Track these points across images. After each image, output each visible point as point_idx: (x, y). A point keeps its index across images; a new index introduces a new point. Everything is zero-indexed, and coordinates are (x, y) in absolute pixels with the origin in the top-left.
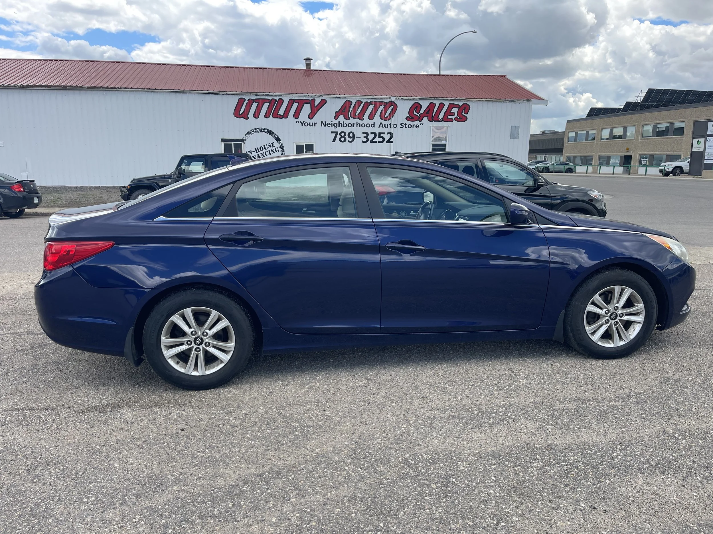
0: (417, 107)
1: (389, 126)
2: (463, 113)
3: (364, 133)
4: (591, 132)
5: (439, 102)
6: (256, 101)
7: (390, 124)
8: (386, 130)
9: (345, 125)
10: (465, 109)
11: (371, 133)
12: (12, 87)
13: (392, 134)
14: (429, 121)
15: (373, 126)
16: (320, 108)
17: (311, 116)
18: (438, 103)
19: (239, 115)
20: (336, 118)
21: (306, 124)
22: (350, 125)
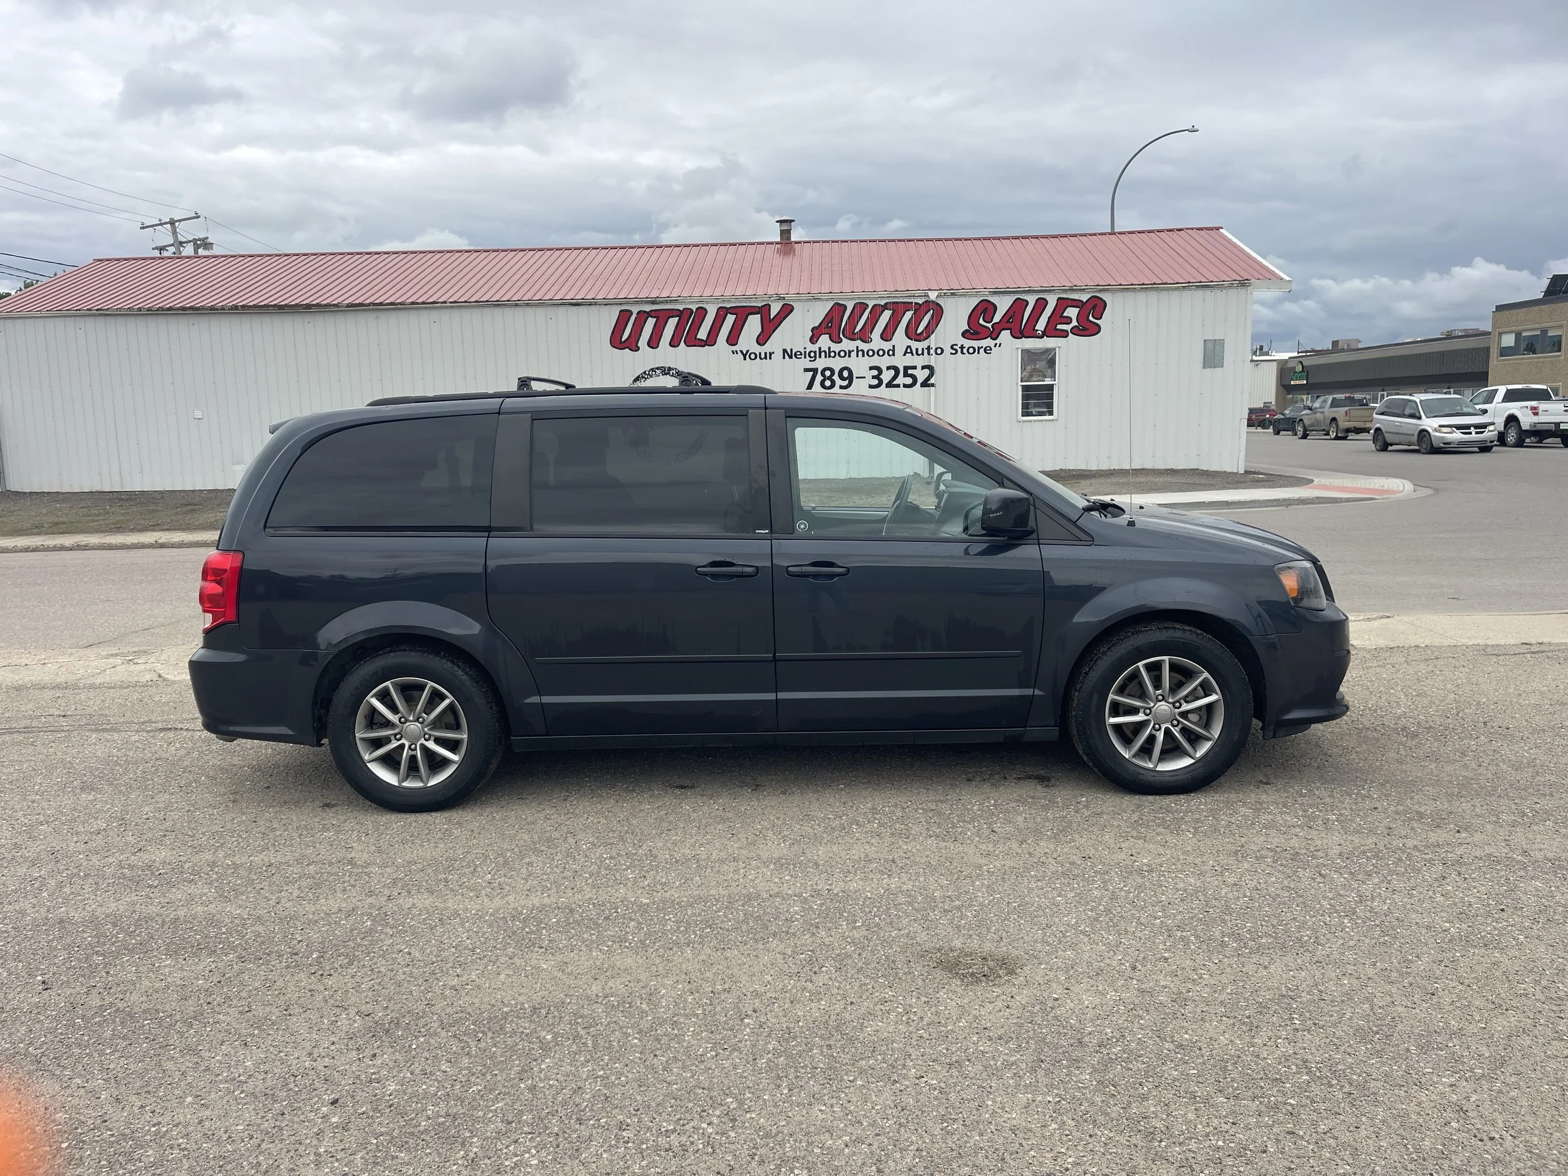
0: (986, 309)
1: (926, 351)
2: (1091, 318)
3: (871, 368)
5: (1035, 297)
6: (653, 314)
7: (929, 348)
8: (919, 361)
9: (833, 354)
10: (1094, 307)
11: (888, 368)
12: (217, 309)
13: (933, 367)
14: (1014, 337)
15: (891, 353)
16: (781, 322)
17: (762, 340)
18: (1032, 300)
19: (621, 342)
20: (813, 340)
21: (753, 356)
22: (842, 354)
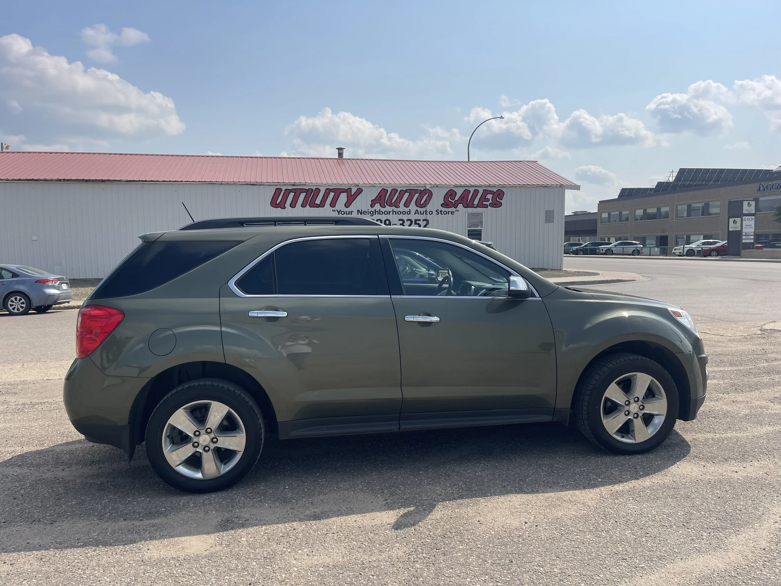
0: (452, 194)
1: (425, 213)
2: (498, 199)
3: (400, 220)
4: (624, 213)
5: (474, 189)
6: (293, 191)
7: (426, 211)
8: (422, 217)
9: (381, 213)
10: (499, 194)
11: (407, 220)
12: (49, 181)
13: (428, 220)
14: (464, 207)
15: (409, 213)
16: (357, 197)
17: (347, 205)
18: (472, 190)
19: (276, 204)
20: (372, 206)
21: (343, 213)
22: (386, 213)
